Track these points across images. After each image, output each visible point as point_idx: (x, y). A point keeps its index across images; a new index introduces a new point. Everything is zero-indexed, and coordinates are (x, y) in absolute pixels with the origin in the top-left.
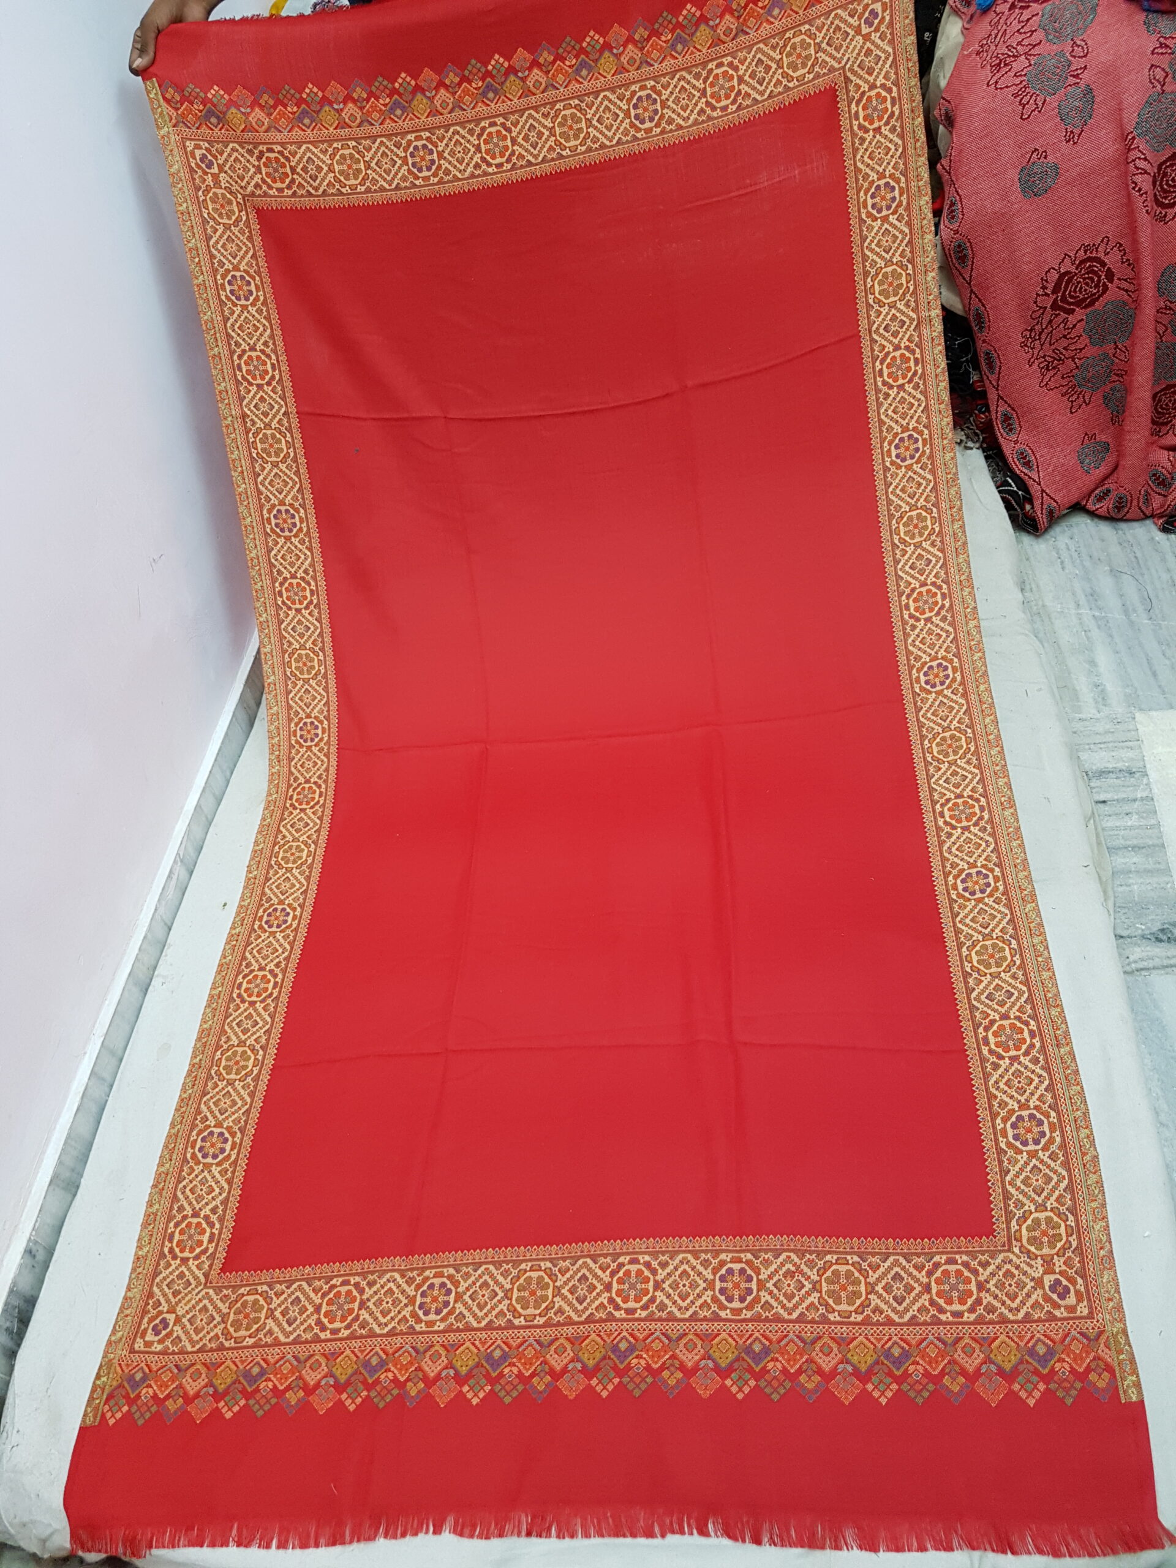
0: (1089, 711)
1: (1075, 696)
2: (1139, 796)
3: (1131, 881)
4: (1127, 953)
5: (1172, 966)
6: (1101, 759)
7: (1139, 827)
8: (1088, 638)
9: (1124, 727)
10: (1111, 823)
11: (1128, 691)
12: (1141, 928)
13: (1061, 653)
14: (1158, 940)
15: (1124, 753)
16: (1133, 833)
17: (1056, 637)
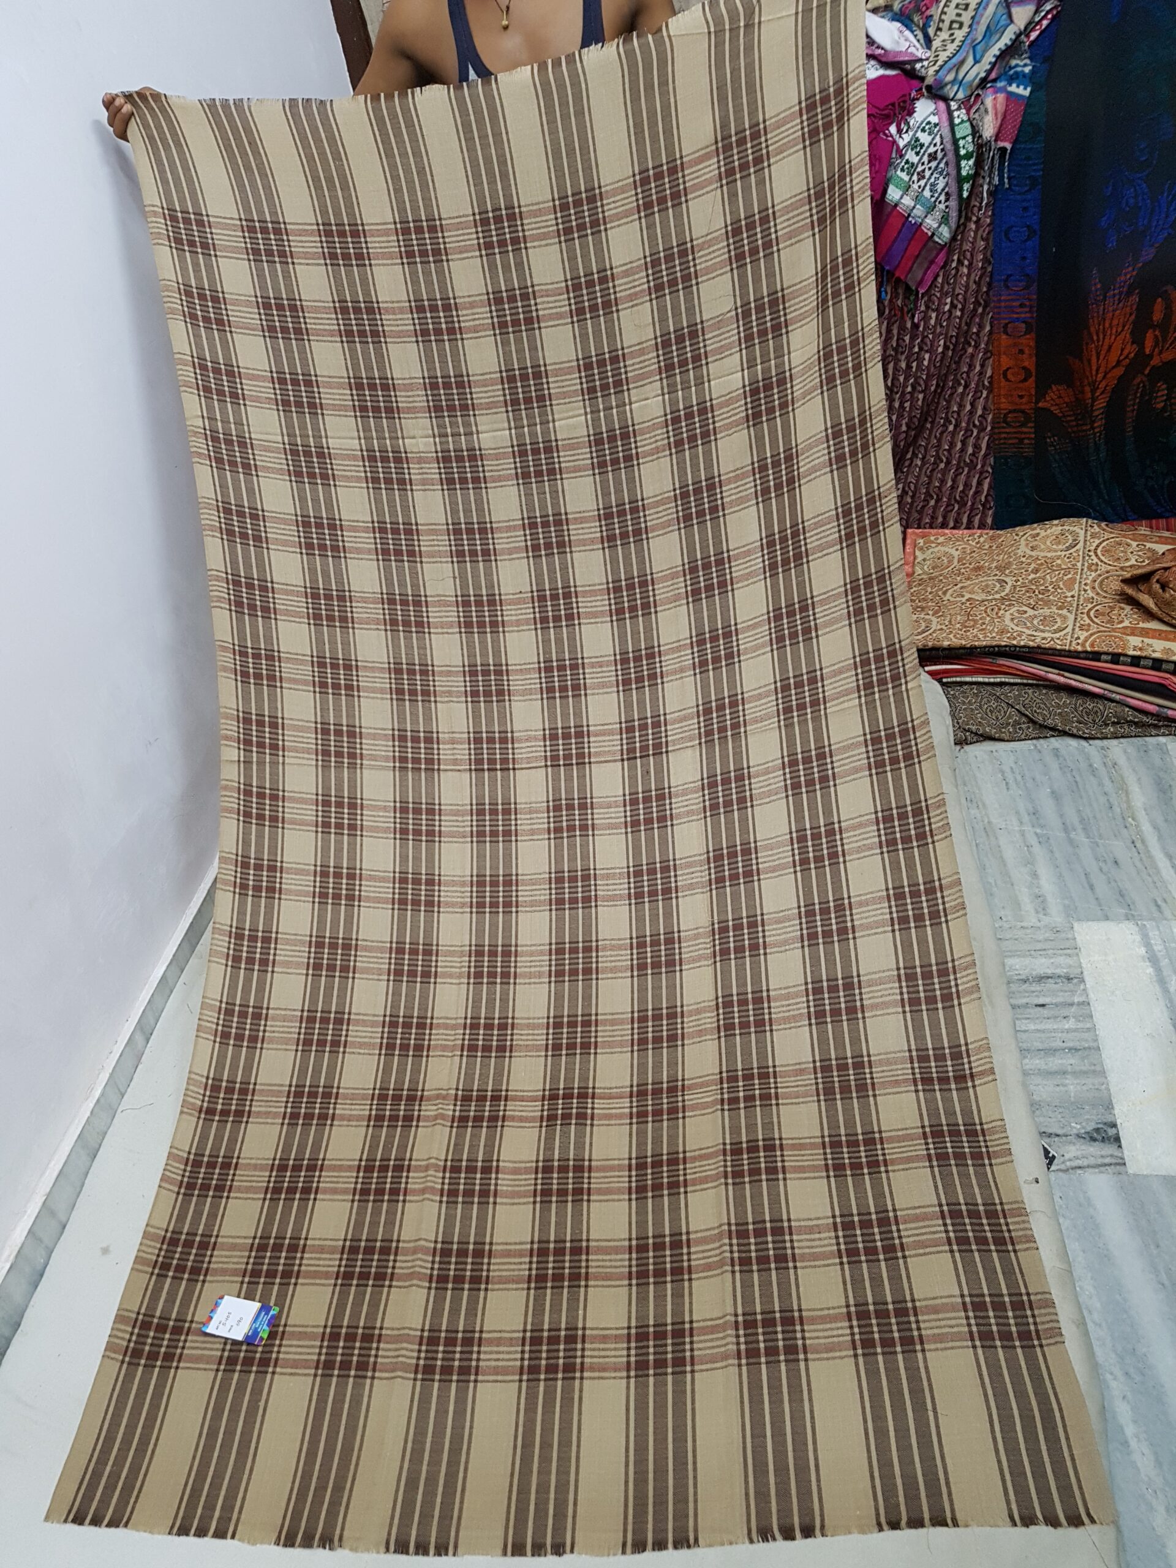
0: (1031, 919)
1: (1017, 905)
2: (1076, 999)
3: (1067, 1081)
4: (1062, 1151)
5: (1106, 1165)
6: (1041, 965)
7: (1076, 1030)
8: (1030, 853)
9: (1063, 935)
10: (1049, 1025)
11: (1067, 902)
12: (1076, 1127)
13: (1005, 865)
14: (1094, 1140)
15: (1061, 960)
16: (1070, 1035)
17: (1000, 851)
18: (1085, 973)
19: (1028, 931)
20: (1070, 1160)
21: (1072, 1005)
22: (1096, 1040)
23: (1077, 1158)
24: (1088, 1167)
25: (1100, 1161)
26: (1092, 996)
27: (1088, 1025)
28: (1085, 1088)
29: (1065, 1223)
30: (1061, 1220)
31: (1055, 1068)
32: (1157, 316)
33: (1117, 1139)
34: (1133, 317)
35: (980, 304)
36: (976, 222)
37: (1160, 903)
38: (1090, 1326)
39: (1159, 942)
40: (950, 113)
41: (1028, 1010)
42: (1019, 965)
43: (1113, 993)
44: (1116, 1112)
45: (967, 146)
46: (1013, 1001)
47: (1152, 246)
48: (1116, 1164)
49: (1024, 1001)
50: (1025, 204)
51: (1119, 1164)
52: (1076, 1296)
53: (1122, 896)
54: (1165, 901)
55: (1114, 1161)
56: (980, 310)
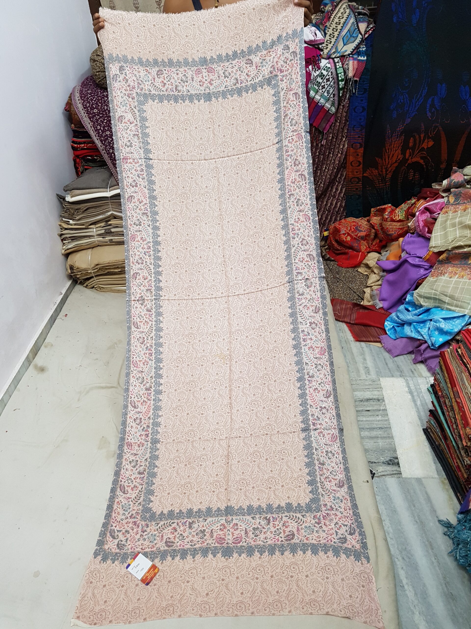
0: (363, 377)
1: (358, 371)
2: (382, 408)
3: (379, 441)
4: (377, 469)
5: (394, 474)
6: (368, 395)
7: (382, 420)
8: (363, 350)
9: (376, 383)
10: (371, 419)
11: (377, 370)
12: (382, 459)
13: (353, 355)
14: (389, 464)
15: (376, 393)
16: (379, 423)
17: (351, 350)
18: (385, 398)
19: (362, 381)
20: (380, 472)
21: (380, 410)
22: (390, 424)
23: (383, 472)
24: (387, 475)
25: (392, 473)
26: (388, 407)
27: (386, 418)
28: (385, 443)
29: (378, 498)
30: (377, 497)
31: (374, 436)
32: (411, 145)
33: (398, 464)
34: (402, 144)
35: (344, 137)
36: (343, 106)
37: (413, 370)
38: (389, 539)
39: (413, 386)
40: (335, 63)
41: (363, 412)
42: (360, 395)
43: (396, 406)
44: (398, 453)
45: (341, 76)
46: (357, 409)
47: (409, 118)
48: (398, 474)
49: (361, 409)
50: (362, 99)
51: (399, 474)
52: (383, 526)
53: (399, 367)
54: (415, 370)
55: (397, 472)
56: (344, 139)
